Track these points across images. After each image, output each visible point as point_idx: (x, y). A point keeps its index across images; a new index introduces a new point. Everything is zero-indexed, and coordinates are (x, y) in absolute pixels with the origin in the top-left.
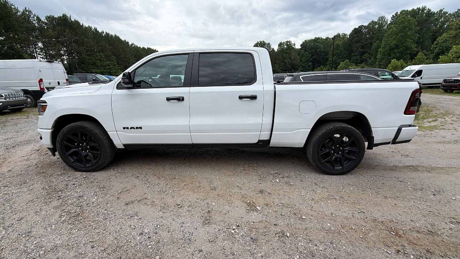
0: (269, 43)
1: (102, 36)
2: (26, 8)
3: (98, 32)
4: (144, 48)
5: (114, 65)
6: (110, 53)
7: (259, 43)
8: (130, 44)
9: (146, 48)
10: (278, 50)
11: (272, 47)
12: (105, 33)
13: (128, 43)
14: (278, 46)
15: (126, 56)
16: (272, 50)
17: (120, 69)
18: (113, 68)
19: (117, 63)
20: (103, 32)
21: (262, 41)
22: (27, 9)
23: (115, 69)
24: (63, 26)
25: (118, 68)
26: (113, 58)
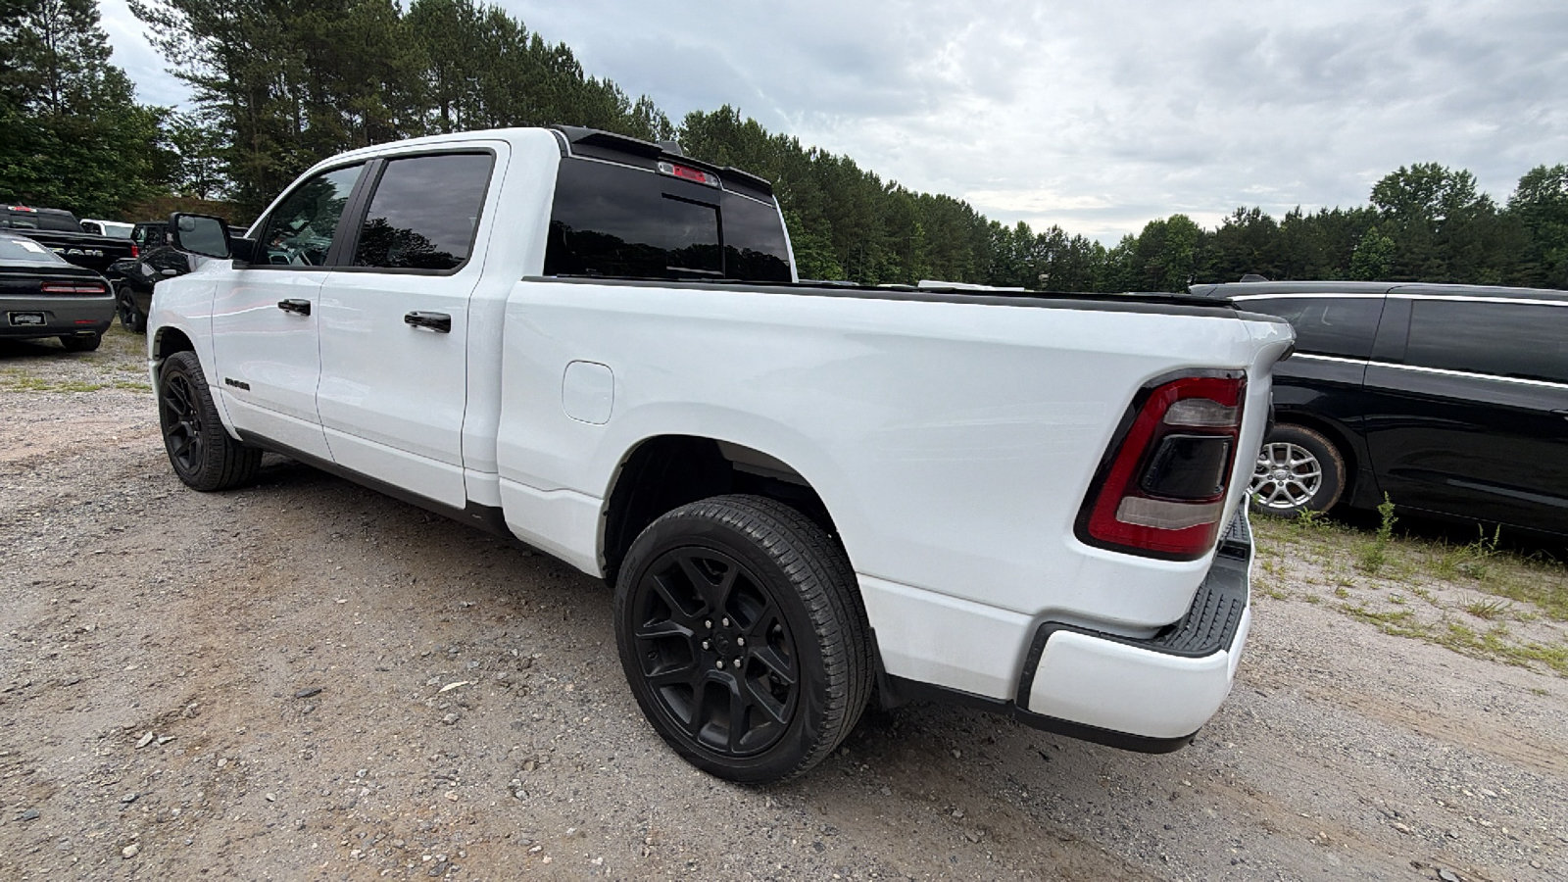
0: (1465, 172)
1: (808, 163)
2: (643, 97)
3: (800, 150)
4: (925, 197)
5: (823, 247)
6: (818, 211)
7: (1409, 172)
8: (884, 182)
9: (935, 197)
10: (1512, 203)
11: (1479, 192)
12: (818, 152)
13: (877, 180)
14: (1517, 185)
15: (862, 221)
16: (1477, 203)
17: (837, 258)
18: (817, 253)
19: (833, 242)
20: (815, 152)
21: (1427, 166)
22: (646, 99)
23: (824, 257)
24: (717, 138)
25: (832, 257)
26: (823, 224)
